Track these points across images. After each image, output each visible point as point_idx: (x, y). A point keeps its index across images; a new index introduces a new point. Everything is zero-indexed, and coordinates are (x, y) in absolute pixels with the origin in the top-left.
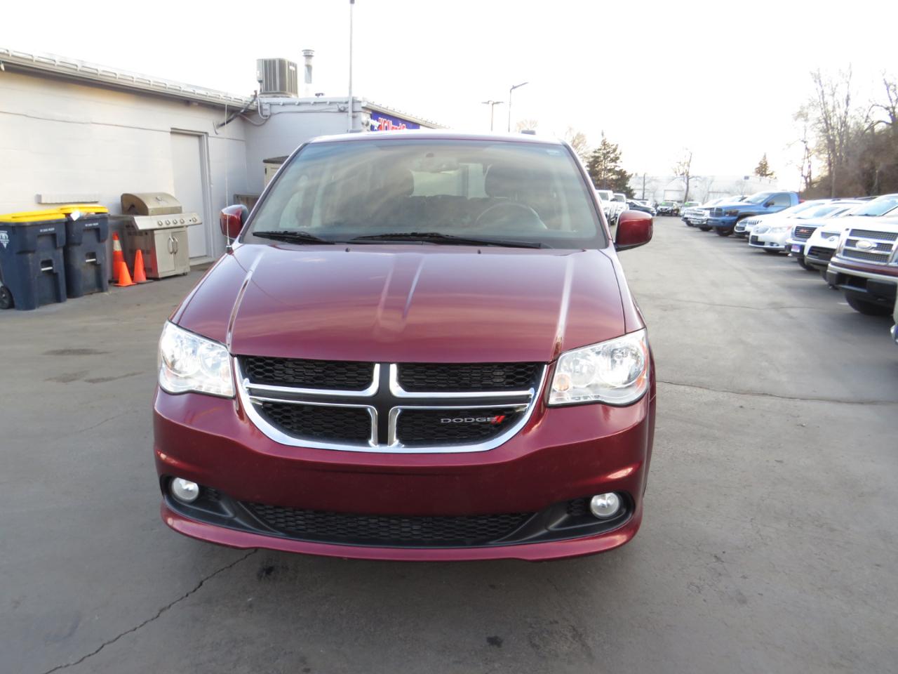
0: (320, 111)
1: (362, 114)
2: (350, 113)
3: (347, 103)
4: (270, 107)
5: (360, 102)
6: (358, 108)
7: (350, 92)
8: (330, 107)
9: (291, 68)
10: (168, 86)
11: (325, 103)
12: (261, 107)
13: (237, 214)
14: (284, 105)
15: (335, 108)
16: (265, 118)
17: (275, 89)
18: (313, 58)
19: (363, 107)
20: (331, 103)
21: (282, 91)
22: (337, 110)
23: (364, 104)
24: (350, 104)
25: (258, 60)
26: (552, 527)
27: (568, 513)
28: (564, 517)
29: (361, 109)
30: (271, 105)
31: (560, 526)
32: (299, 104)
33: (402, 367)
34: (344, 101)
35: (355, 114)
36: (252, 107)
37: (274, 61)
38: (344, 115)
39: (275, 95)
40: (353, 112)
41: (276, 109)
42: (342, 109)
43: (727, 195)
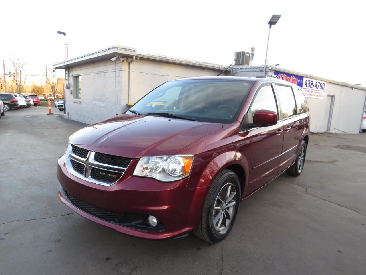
0: (253, 71)
1: (269, 72)
2: (264, 72)
3: (263, 68)
4: (236, 70)
5: (269, 67)
6: (268, 70)
7: (265, 64)
8: (257, 69)
9: (247, 55)
10: (195, 63)
11: (255, 68)
12: (232, 70)
14: (240, 69)
15: (258, 70)
16: (233, 74)
17: (240, 63)
18: (255, 51)
19: (270, 70)
20: (257, 68)
21: (242, 64)
22: (259, 71)
23: (270, 68)
24: (264, 69)
25: (235, 52)
26: (133, 223)
28: (141, 221)
29: (269, 70)
30: (236, 69)
32: (252, 68)
33: (96, 153)
34: (262, 67)
35: (267, 72)
36: (228, 70)
37: (241, 52)
38: (262, 72)
39: (239, 65)
40: (266, 71)
41: (238, 71)
42: (262, 70)
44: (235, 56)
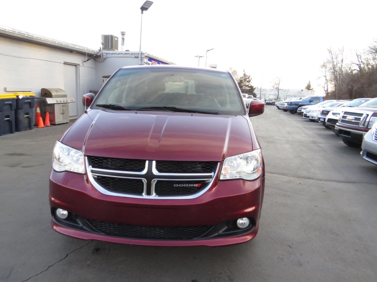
0: (127, 57)
1: (145, 59)
2: (140, 58)
3: (138, 54)
5: (144, 54)
6: (143, 56)
7: (140, 50)
8: (131, 55)
9: (116, 39)
10: (63, 44)
11: (130, 53)
12: (102, 54)
13: (90, 97)
14: (112, 54)
15: (134, 56)
16: (104, 59)
17: (109, 47)
18: (125, 35)
19: (145, 56)
21: (112, 48)
22: (134, 57)
23: (146, 55)
24: (140, 55)
25: (102, 35)
26: (220, 232)
27: (227, 226)
28: (226, 228)
29: (144, 57)
30: (107, 54)
31: (224, 232)
32: (119, 54)
33: (158, 163)
35: (142, 59)
36: (98, 54)
37: (109, 36)
38: (137, 59)
39: (109, 50)
40: (141, 58)
41: (109, 56)
42: (137, 56)
43: (294, 97)
44: (102, 39)
